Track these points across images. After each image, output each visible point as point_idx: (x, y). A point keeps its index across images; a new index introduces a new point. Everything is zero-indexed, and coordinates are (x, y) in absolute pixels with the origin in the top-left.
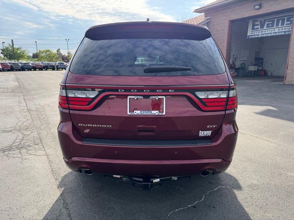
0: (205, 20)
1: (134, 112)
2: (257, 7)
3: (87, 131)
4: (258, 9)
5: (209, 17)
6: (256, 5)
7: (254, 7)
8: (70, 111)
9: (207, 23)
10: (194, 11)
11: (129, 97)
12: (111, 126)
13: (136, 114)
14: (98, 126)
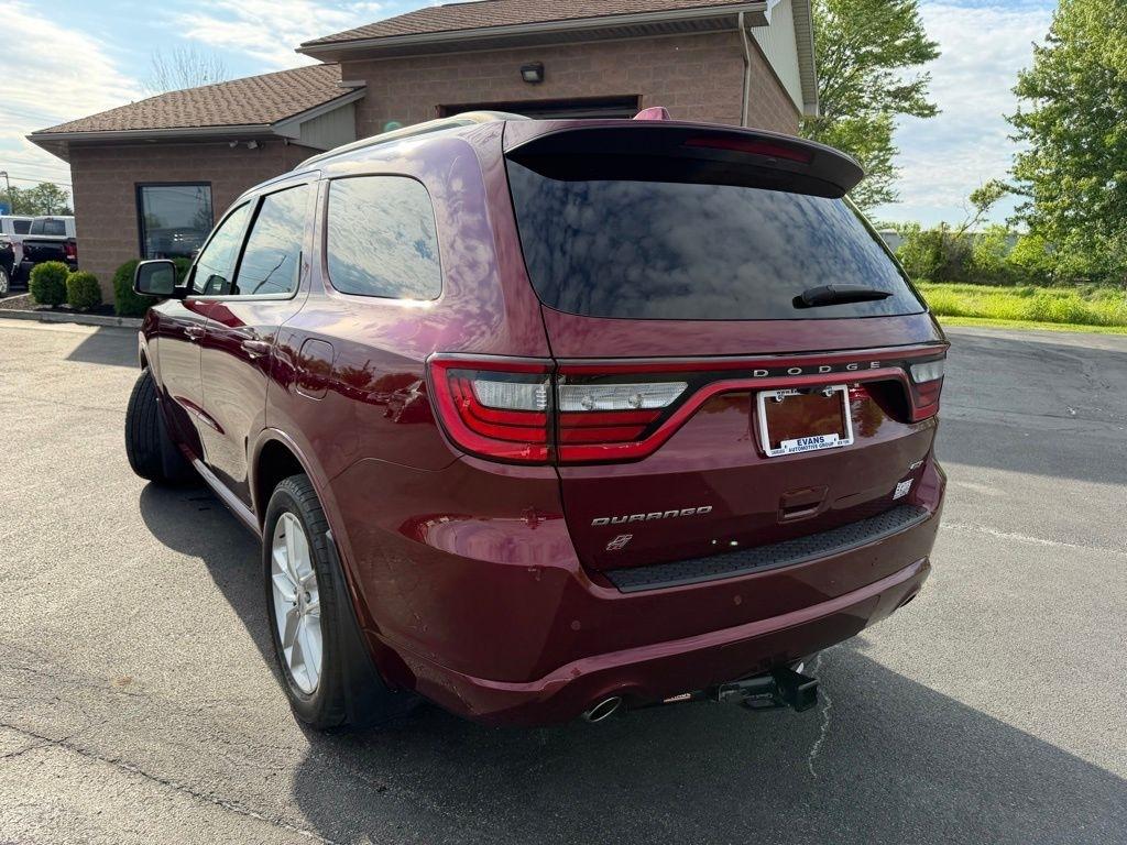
0: (349, 90)
1: (783, 447)
2: (532, 75)
3: (619, 542)
4: (533, 82)
5: (363, 83)
6: (529, 69)
7: (522, 72)
8: (561, 469)
9: (356, 104)
10: (299, 47)
11: (762, 397)
12: (710, 508)
13: (787, 452)
14: (667, 513)
